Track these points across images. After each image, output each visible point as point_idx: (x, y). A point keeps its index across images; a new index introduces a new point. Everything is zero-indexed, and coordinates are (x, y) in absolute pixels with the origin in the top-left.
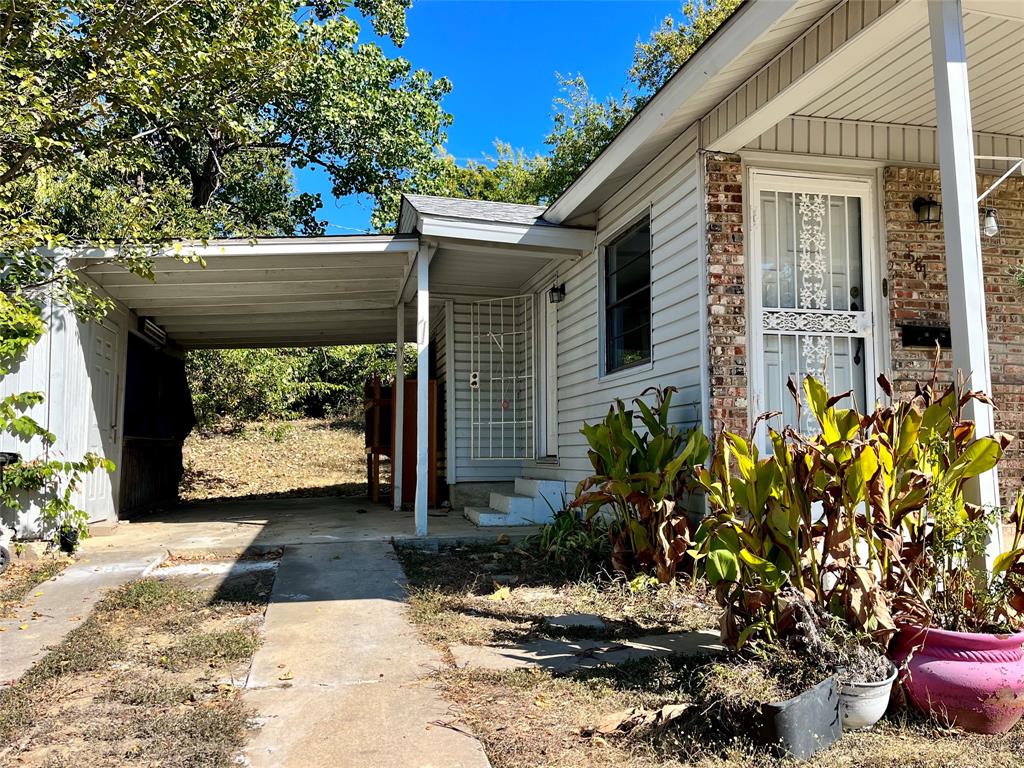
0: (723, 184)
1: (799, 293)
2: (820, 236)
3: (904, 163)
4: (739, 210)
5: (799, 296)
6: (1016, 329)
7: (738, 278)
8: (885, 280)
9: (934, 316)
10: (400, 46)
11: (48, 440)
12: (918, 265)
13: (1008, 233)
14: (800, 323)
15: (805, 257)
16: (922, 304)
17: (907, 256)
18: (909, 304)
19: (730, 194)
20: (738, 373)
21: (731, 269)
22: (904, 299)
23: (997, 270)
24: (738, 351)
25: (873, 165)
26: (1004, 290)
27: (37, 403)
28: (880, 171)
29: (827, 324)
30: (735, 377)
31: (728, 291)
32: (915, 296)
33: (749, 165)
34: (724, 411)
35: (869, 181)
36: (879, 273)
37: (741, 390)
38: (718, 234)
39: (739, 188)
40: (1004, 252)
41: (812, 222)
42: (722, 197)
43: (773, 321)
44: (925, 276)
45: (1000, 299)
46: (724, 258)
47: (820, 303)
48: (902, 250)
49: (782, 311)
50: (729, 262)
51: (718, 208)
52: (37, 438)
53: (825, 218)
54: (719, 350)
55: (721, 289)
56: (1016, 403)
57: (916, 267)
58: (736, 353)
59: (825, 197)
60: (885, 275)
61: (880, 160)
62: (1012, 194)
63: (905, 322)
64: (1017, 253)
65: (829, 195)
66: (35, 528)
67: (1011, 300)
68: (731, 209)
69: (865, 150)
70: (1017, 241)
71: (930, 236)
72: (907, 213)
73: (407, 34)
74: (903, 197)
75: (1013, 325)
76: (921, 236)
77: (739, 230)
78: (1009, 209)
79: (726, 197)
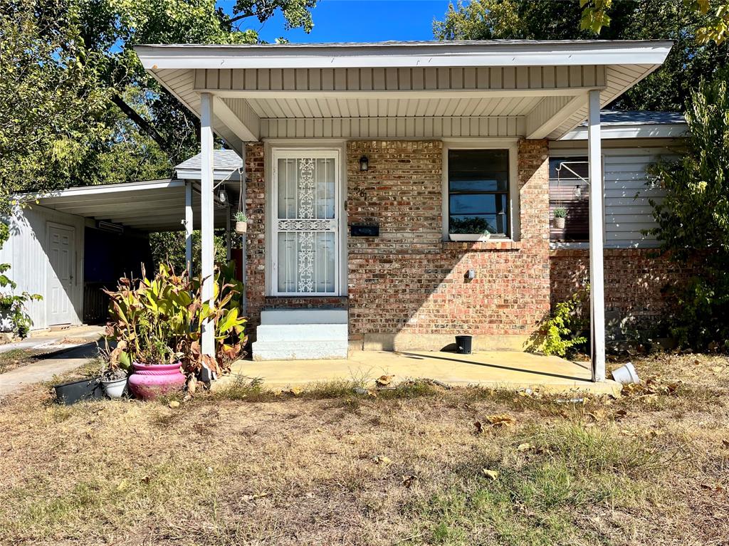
0: (253, 157)
1: (298, 210)
2: (311, 180)
3: (360, 138)
4: (262, 171)
5: (298, 212)
6: (420, 224)
7: (261, 205)
8: (346, 202)
9: (371, 220)
10: (308, 33)
11: (13, 286)
12: (362, 193)
13: (418, 172)
14: (298, 226)
15: (303, 191)
16: (364, 214)
17: (356, 189)
18: (356, 214)
19: (256, 163)
20: (259, 253)
21: (257, 201)
22: (354, 211)
23: (410, 193)
24: (260, 241)
25: (341, 141)
26: (414, 204)
27: (8, 269)
28: (345, 143)
29: (313, 226)
30: (258, 255)
31: (255, 212)
32: (360, 210)
33: (271, 146)
34: (251, 271)
35: (340, 149)
36: (343, 198)
37: (261, 261)
38: (250, 184)
39: (262, 159)
40: (415, 183)
41: (306, 173)
42: (252, 164)
43: (284, 225)
44: (365, 199)
45: (411, 209)
46: (253, 195)
47: (310, 215)
48: (353, 185)
49: (289, 220)
50: (255, 197)
51: (250, 170)
52: (9, 285)
53: (313, 171)
54: (249, 241)
55: (251, 211)
56: (416, 264)
57: (361, 194)
58: (259, 242)
59: (314, 159)
60: (346, 199)
61: (345, 138)
62: (422, 150)
63: (353, 224)
64: (423, 183)
65: (316, 158)
66: (9, 326)
67: (418, 209)
68: (257, 170)
69: (337, 133)
70: (424, 176)
71: (370, 177)
72: (356, 166)
73: (312, 25)
74: (355, 157)
75: (419, 222)
76: (365, 178)
77: (262, 181)
78: (419, 159)
79: (255, 164)
